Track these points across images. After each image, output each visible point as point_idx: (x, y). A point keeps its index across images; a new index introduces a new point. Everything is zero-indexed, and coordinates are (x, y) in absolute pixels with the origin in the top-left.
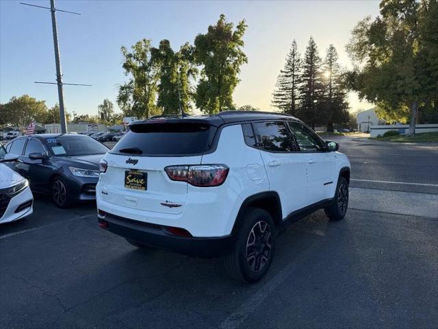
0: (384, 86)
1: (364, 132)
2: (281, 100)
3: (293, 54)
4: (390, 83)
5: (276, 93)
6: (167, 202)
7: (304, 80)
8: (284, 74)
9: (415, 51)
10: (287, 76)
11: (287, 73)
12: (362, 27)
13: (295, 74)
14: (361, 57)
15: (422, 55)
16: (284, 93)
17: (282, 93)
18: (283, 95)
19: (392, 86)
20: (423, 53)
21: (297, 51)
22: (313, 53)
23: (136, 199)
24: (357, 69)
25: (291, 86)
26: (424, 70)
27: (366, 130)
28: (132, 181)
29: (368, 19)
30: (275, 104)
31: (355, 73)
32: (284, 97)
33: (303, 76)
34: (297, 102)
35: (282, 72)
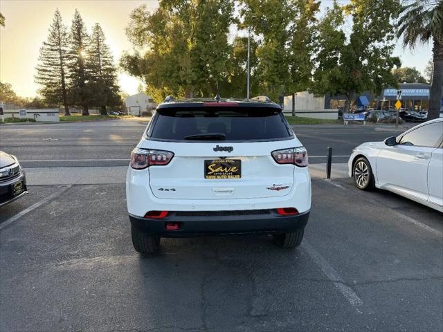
0: (168, 74)
1: (136, 116)
2: (48, 77)
3: (57, 26)
4: (172, 72)
5: (41, 68)
6: (274, 185)
7: (74, 57)
8: (49, 47)
9: (190, 46)
10: (52, 50)
11: (53, 46)
12: (139, 14)
13: (62, 49)
14: (141, 43)
15: (196, 51)
16: (51, 69)
17: (48, 69)
18: (50, 71)
19: (174, 75)
20: (197, 49)
21: (62, 23)
22: (80, 28)
23: (232, 189)
24: (137, 54)
25: (59, 62)
26: (198, 64)
27: (138, 114)
28: (217, 170)
29: (144, 8)
30: (40, 81)
31: (136, 58)
32: (51, 74)
33: (71, 52)
34: (67, 81)
35: (45, 43)
